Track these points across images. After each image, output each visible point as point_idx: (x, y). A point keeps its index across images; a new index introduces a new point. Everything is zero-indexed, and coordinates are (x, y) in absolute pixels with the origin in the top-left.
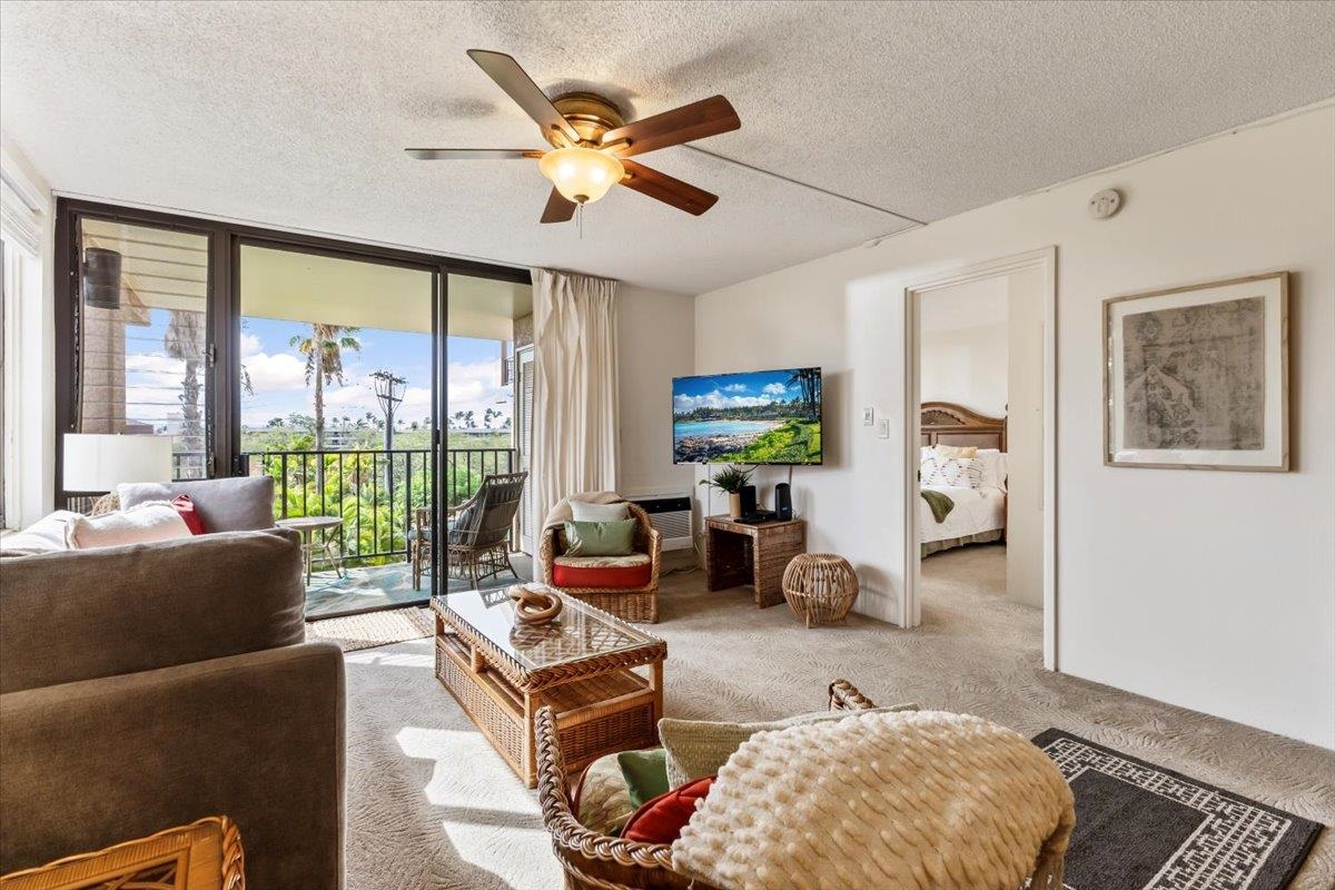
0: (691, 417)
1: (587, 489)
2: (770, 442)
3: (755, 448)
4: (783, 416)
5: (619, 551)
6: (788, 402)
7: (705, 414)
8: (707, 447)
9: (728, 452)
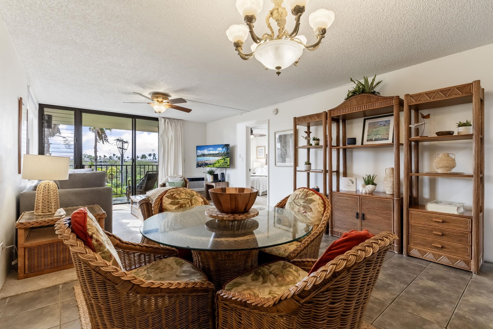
0: (200, 156)
1: (174, 174)
2: (219, 162)
3: (215, 164)
4: (221, 156)
6: (222, 152)
7: (204, 155)
8: (204, 163)
9: (209, 164)
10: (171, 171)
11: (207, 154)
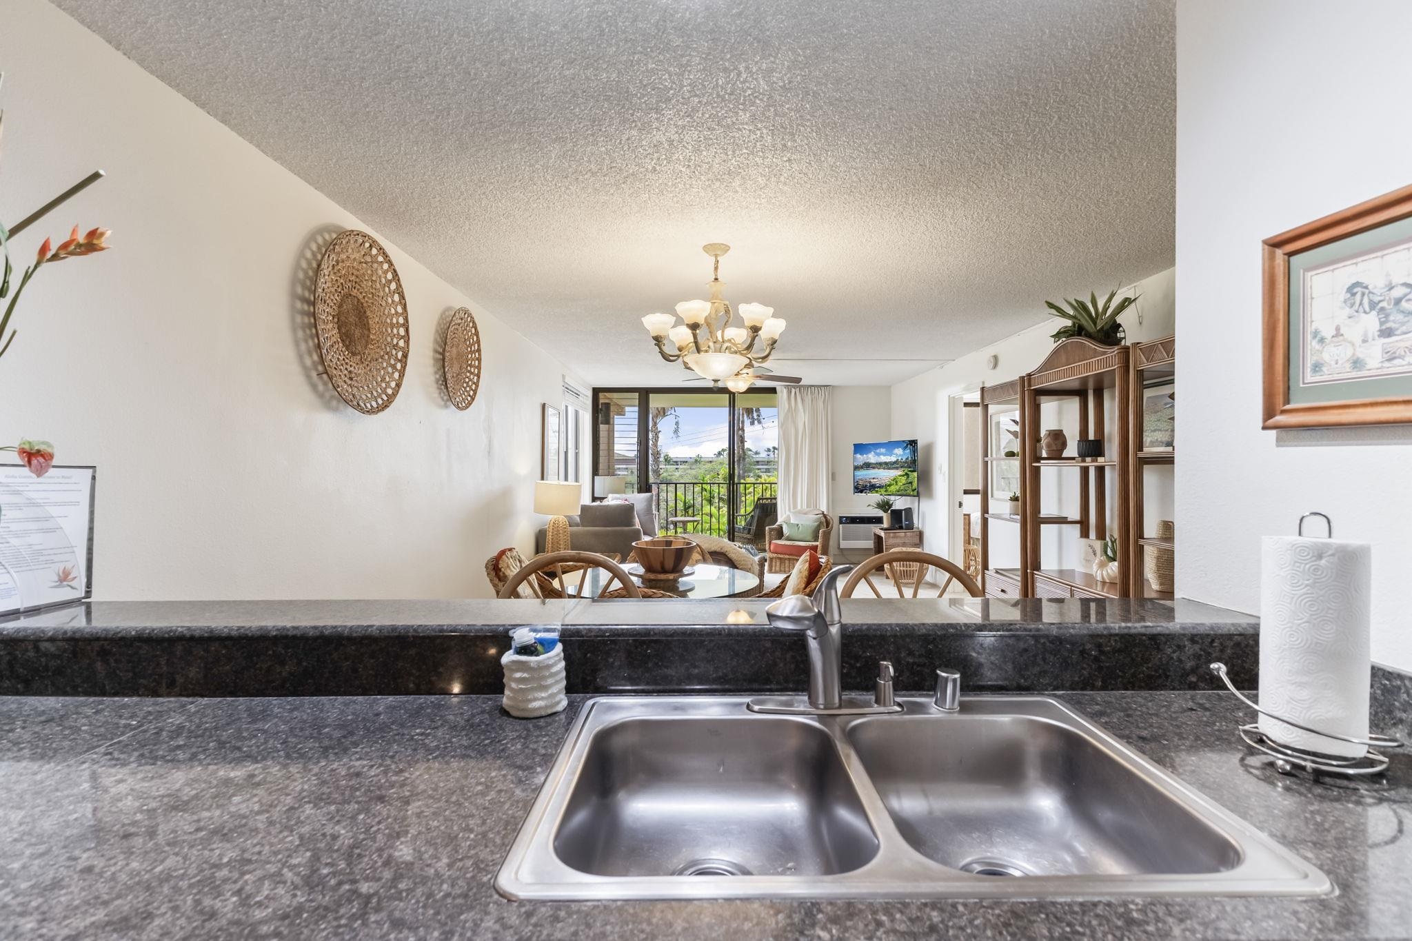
0: (862, 467)
2: (896, 482)
3: (890, 485)
4: (902, 467)
5: (807, 539)
6: (904, 459)
7: (868, 466)
9: (879, 487)
10: (802, 503)
11: (875, 462)
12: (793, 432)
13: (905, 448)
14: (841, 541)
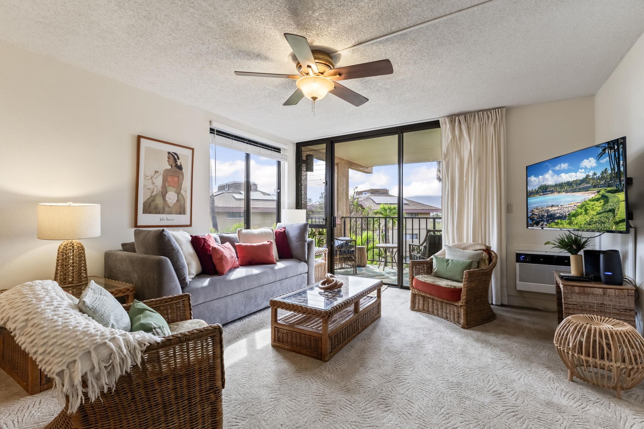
0: (536, 193)
2: (586, 210)
3: (575, 215)
4: (595, 186)
6: (599, 174)
7: (544, 190)
8: (546, 214)
9: (559, 218)
11: (554, 184)
12: (457, 162)
13: (601, 156)
14: (518, 282)
